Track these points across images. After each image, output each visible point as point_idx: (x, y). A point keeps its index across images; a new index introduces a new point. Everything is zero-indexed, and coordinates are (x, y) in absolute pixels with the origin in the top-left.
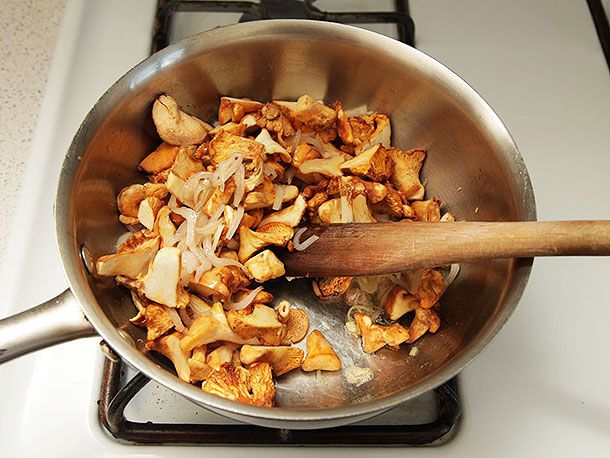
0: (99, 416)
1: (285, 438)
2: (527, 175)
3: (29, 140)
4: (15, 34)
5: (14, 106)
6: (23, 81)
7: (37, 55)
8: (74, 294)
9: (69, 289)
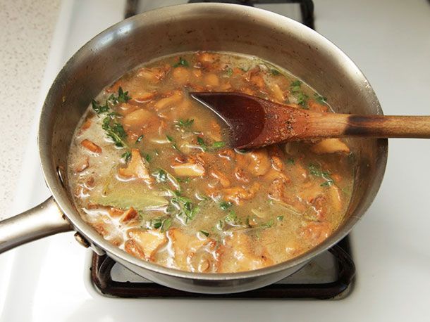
0: (92, 277)
2: (379, 104)
3: (38, 87)
4: (26, 15)
5: (27, 64)
6: (33, 47)
7: (42, 29)
8: (56, 200)
9: (52, 196)
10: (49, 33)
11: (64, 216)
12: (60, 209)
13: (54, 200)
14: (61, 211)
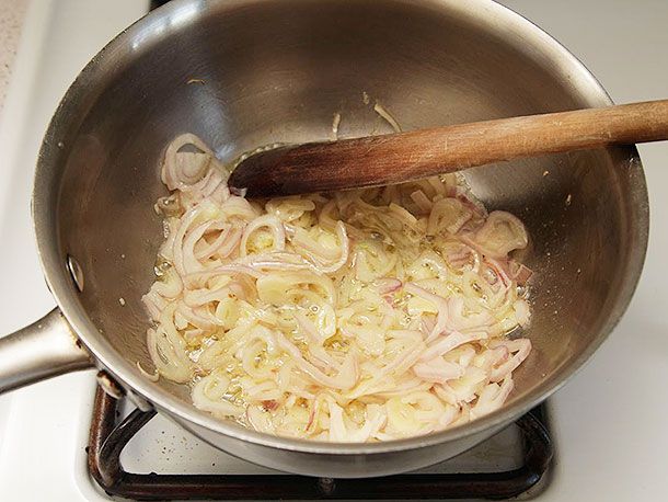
0: (88, 466)
1: (328, 490)
8: (66, 314)
9: (58, 307)
10: (14, 27)
11: (79, 343)
12: (71, 329)
13: (62, 315)
14: (74, 334)
